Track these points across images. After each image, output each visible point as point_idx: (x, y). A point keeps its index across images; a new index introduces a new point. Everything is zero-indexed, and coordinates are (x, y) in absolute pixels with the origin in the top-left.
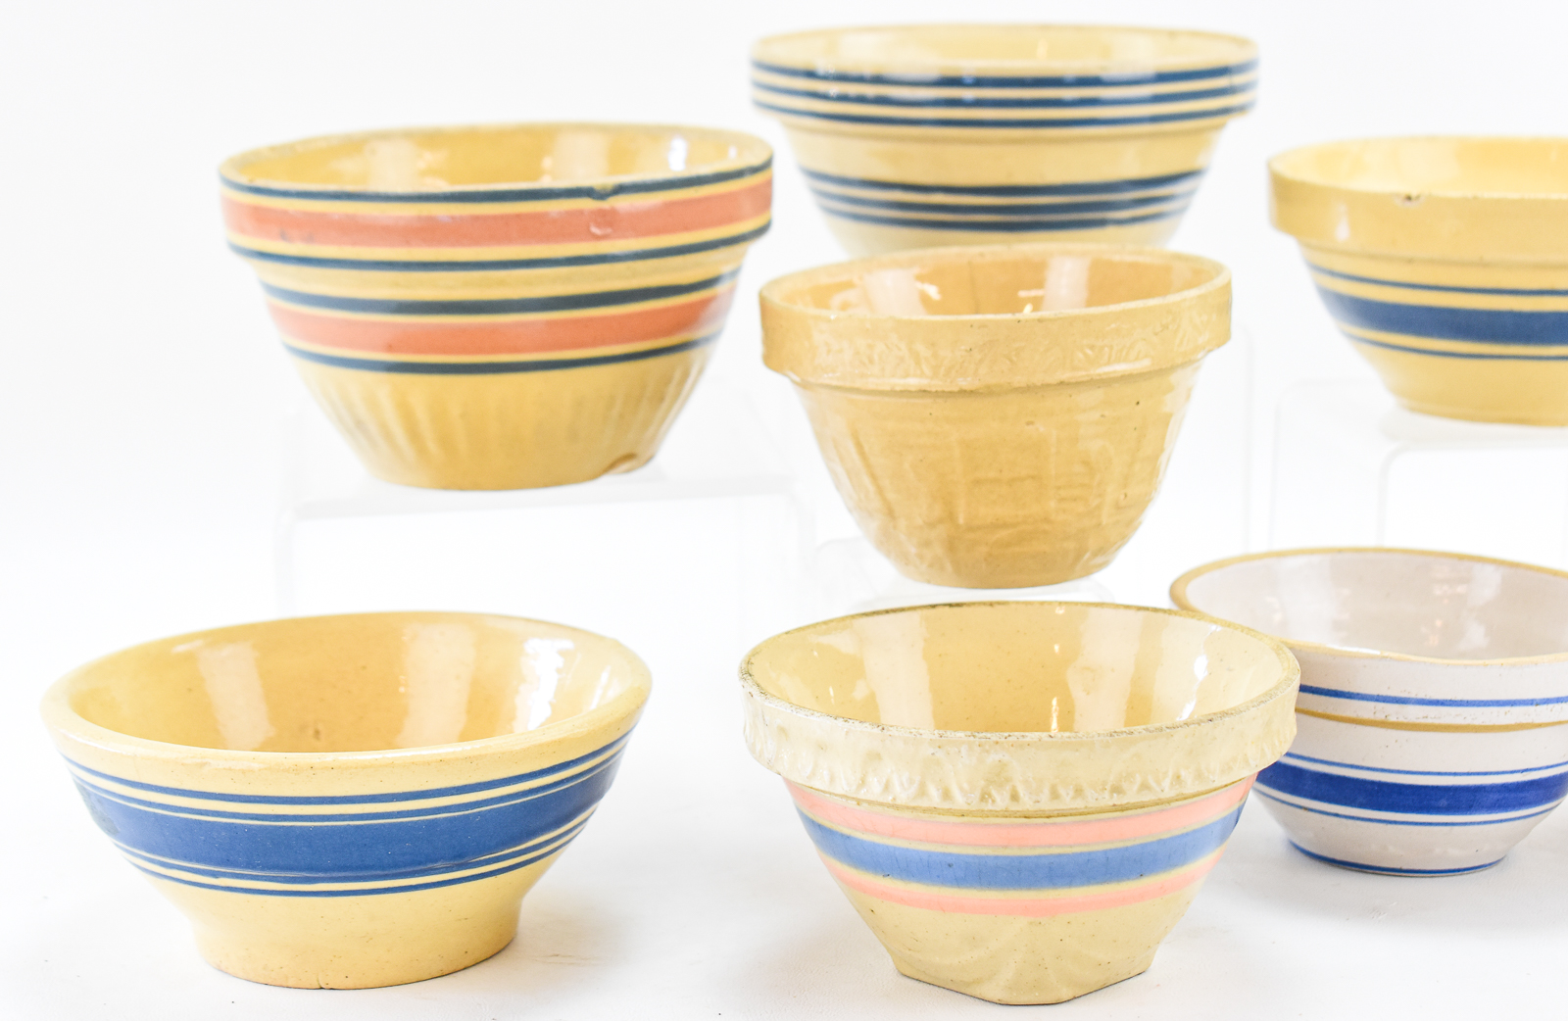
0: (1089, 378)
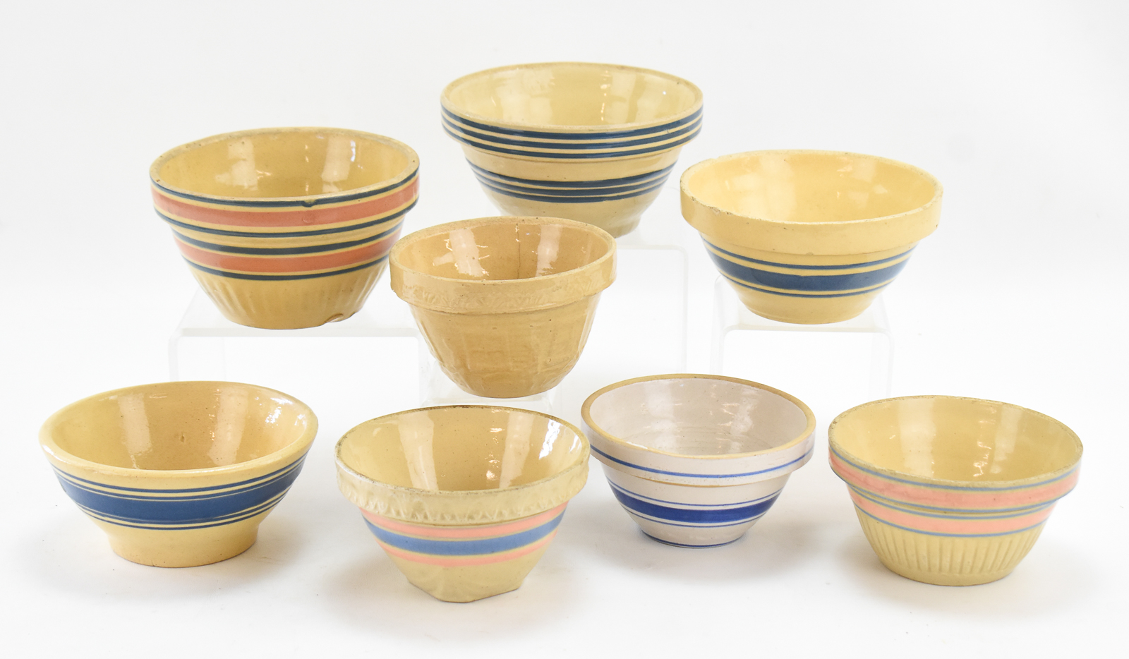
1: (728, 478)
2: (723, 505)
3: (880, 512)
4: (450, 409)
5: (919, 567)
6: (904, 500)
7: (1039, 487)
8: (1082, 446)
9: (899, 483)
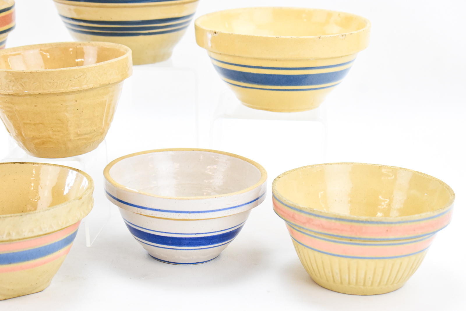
0: (49, 93)
1: (195, 214)
2: (196, 234)
3: (306, 240)
4: (11, 164)
5: (334, 281)
6: (320, 231)
7: (421, 222)
8: (454, 195)
9: (317, 218)
